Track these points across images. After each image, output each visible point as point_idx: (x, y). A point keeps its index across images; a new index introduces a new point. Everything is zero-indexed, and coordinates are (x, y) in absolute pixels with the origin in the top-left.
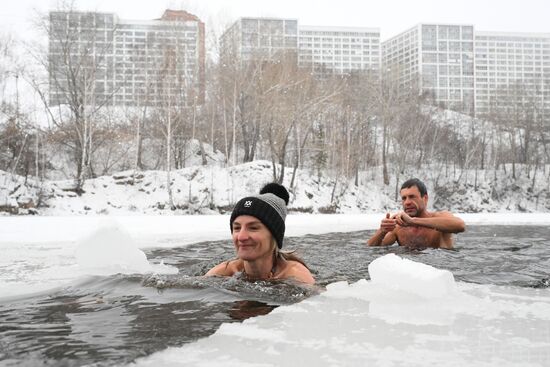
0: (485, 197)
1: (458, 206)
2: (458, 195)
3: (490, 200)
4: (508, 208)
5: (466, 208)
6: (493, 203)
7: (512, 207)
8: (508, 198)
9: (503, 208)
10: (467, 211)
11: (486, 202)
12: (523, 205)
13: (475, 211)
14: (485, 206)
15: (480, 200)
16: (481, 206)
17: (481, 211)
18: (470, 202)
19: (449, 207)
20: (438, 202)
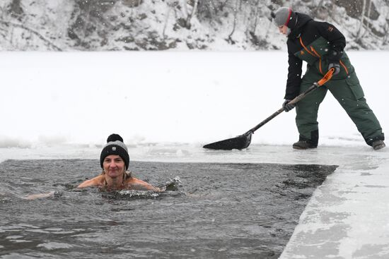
0: (183, 14)
1: (122, 33)
2: (124, 9)
3: (194, 21)
4: (230, 41)
5: (140, 37)
6: (200, 28)
7: (239, 36)
8: (231, 16)
9: (220, 41)
10: (143, 46)
11: (184, 24)
12: (261, 32)
13: (162, 46)
14: (183, 33)
15: (172, 21)
16: (172, 35)
17: (172, 45)
18: (152, 24)
19: (103, 35)
20: (79, 24)
